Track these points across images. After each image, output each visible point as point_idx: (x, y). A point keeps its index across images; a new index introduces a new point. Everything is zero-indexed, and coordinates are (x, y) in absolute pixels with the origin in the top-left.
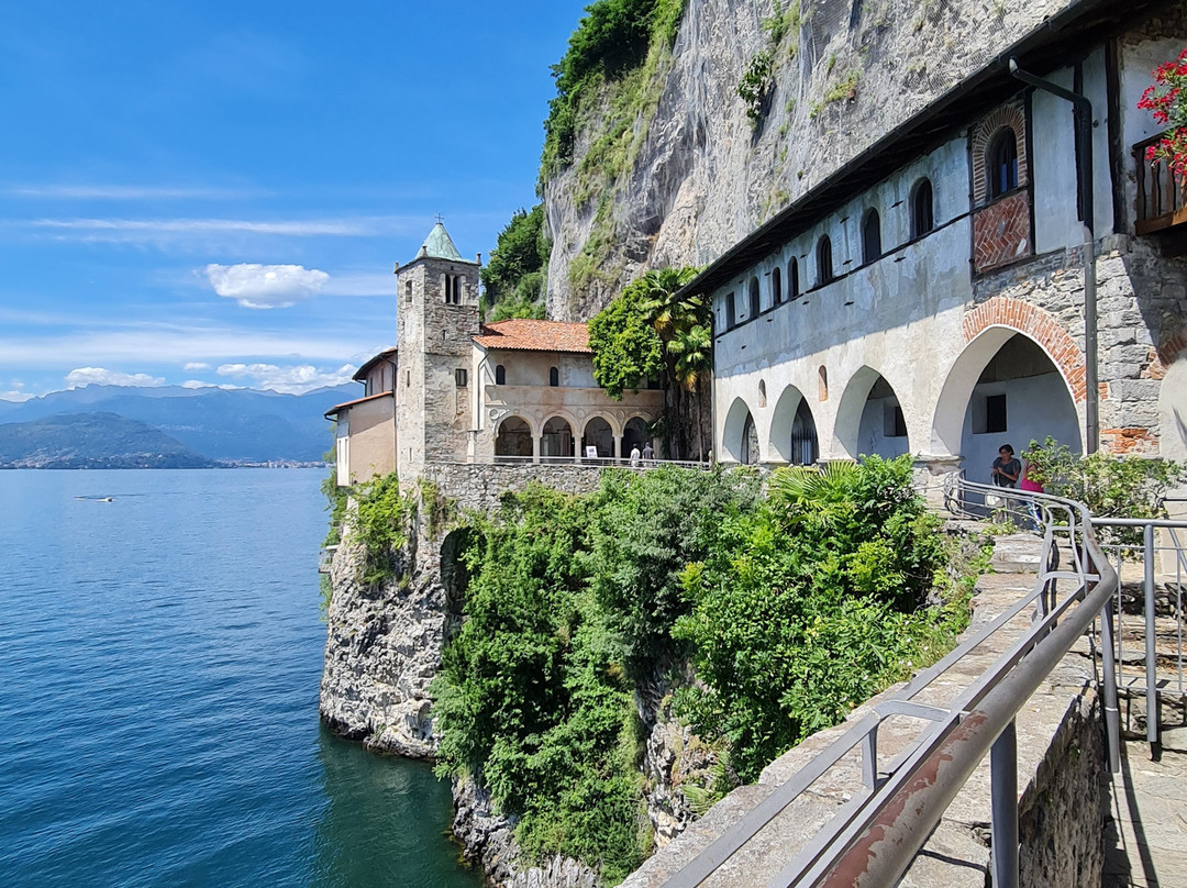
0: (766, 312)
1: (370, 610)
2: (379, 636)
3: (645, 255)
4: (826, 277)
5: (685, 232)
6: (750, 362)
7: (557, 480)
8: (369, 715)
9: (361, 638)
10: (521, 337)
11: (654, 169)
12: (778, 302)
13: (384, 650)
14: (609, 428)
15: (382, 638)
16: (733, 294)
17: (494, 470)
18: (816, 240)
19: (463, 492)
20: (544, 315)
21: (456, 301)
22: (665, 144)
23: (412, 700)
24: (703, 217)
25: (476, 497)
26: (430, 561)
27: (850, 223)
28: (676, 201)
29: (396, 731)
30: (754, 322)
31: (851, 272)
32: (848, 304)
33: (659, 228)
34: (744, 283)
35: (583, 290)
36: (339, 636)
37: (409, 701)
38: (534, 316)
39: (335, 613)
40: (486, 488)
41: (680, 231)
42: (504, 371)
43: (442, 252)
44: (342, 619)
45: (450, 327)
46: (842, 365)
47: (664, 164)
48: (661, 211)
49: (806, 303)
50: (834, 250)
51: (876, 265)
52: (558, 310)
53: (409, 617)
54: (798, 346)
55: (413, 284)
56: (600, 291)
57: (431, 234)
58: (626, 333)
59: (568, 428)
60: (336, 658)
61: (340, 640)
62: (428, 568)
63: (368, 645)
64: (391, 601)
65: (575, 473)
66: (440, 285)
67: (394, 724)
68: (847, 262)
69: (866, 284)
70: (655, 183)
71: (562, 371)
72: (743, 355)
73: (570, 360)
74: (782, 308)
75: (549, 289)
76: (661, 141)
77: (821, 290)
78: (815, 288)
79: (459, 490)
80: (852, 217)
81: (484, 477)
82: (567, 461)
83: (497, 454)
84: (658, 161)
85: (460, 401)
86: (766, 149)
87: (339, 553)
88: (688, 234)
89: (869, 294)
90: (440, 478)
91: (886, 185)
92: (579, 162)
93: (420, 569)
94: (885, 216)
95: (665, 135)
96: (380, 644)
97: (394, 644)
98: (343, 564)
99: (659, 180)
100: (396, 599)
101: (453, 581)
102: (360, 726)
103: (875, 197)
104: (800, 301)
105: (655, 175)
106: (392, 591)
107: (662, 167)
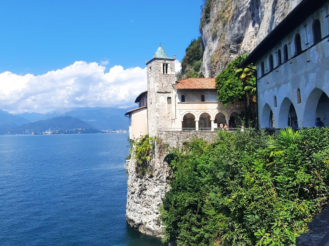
0: (276, 68)
1: (140, 182)
2: (144, 191)
3: (237, 51)
4: (299, 51)
5: (252, 41)
6: (270, 89)
7: (204, 136)
8: (141, 219)
9: (138, 192)
10: (191, 85)
11: (239, 19)
12: (280, 64)
13: (145, 196)
14: (225, 117)
15: (145, 192)
16: (263, 62)
17: (181, 133)
18: (294, 36)
19: (170, 141)
20: (202, 76)
21: (166, 72)
22: (243, 9)
23: (155, 214)
24: (258, 35)
25: (175, 143)
26: (159, 166)
27: (308, 27)
28: (248, 30)
29: (150, 224)
30: (271, 73)
31: (309, 48)
32: (308, 62)
33: (242, 41)
34: (267, 57)
35: (215, 66)
36: (131, 191)
37: (154, 214)
38: (198, 77)
39: (129, 183)
40: (178, 140)
41: (250, 41)
42: (184, 97)
43: (161, 56)
44: (131, 185)
45: (165, 82)
46: (306, 88)
47: (243, 17)
48: (242, 34)
49: (291, 63)
50: (302, 39)
51: (319, 44)
52: (207, 74)
53: (153, 185)
54: (288, 81)
55: (152, 68)
56: (221, 66)
57: (158, 50)
58: (229, 81)
59: (209, 117)
60: (130, 198)
61: (131, 192)
62: (159, 168)
63: (140, 194)
64: (147, 179)
65: (210, 134)
66: (161, 68)
67: (150, 222)
68: (307, 44)
69: (315, 52)
70: (240, 24)
71: (206, 96)
72: (268, 86)
73: (209, 92)
74: (281, 66)
75: (203, 67)
76: (242, 8)
77: (297, 57)
78: (295, 56)
79: (169, 141)
80: (308, 24)
81: (178, 136)
82: (208, 129)
83: (183, 127)
84: (241, 15)
85: (169, 108)
86: (281, 5)
87: (130, 162)
88: (253, 42)
89: (317, 57)
90: (162, 136)
91: (323, 8)
92: (212, 20)
93: (156, 169)
94: (322, 22)
95: (243, 6)
96: (144, 194)
97: (148, 194)
98: (131, 166)
99: (242, 23)
100: (149, 179)
101: (168, 173)
102: (139, 222)
103: (318, 15)
104: (289, 62)
105: (240, 21)
106: (147, 176)
107: (243, 18)
